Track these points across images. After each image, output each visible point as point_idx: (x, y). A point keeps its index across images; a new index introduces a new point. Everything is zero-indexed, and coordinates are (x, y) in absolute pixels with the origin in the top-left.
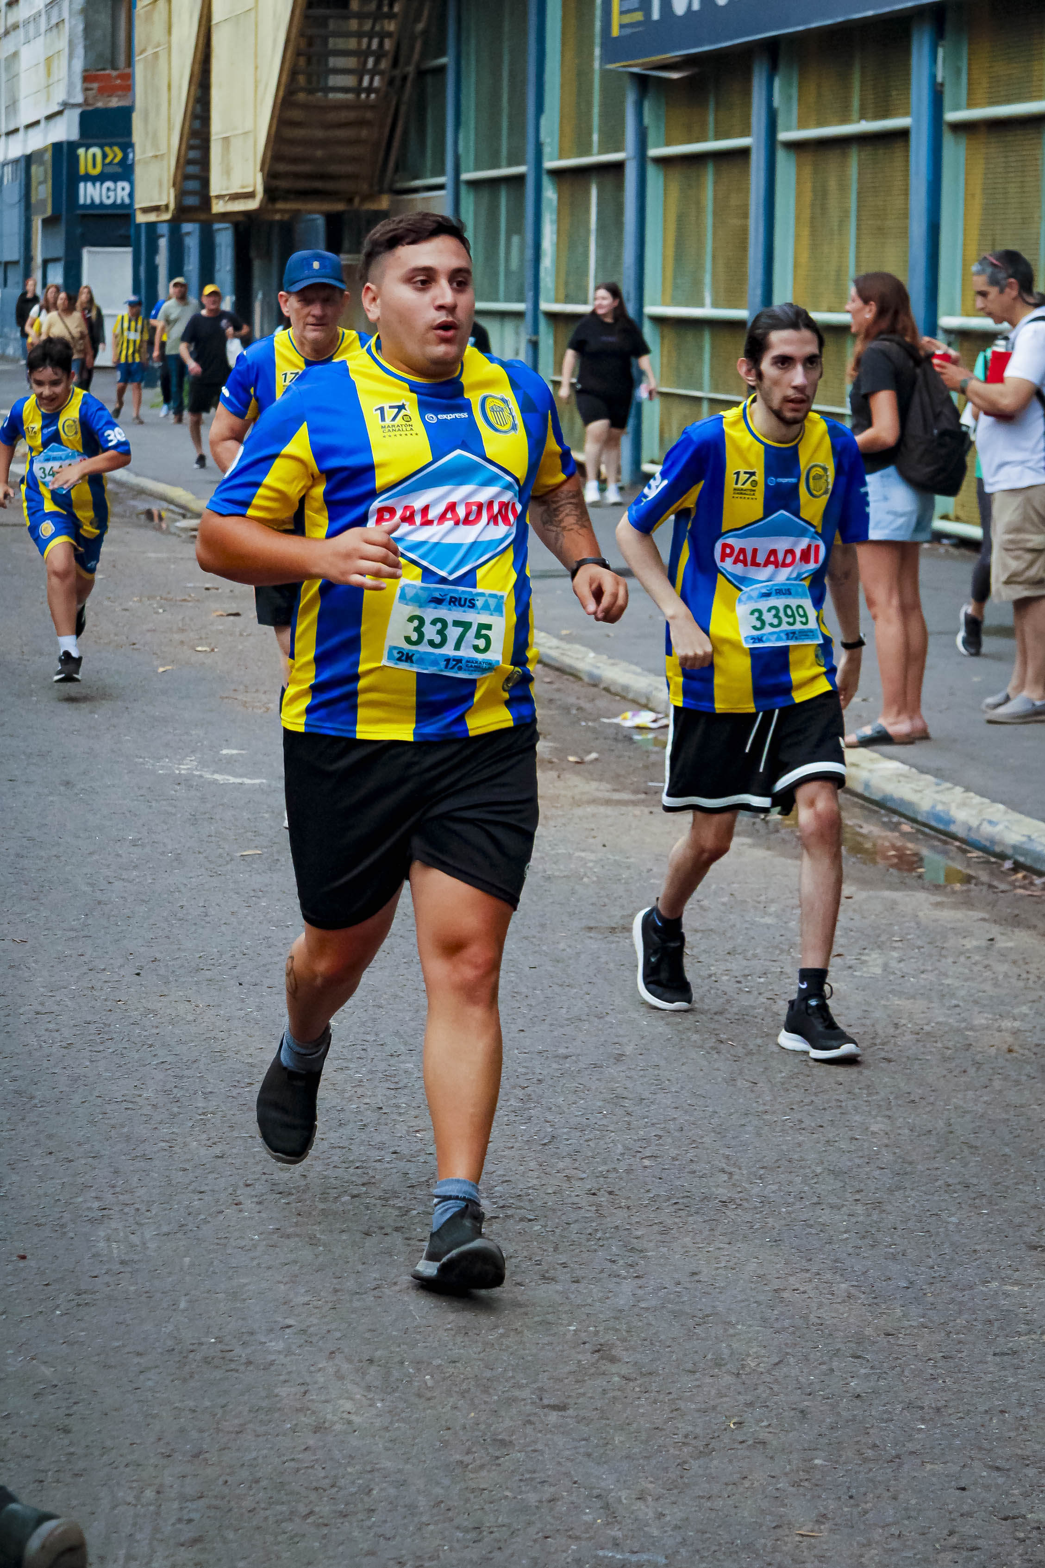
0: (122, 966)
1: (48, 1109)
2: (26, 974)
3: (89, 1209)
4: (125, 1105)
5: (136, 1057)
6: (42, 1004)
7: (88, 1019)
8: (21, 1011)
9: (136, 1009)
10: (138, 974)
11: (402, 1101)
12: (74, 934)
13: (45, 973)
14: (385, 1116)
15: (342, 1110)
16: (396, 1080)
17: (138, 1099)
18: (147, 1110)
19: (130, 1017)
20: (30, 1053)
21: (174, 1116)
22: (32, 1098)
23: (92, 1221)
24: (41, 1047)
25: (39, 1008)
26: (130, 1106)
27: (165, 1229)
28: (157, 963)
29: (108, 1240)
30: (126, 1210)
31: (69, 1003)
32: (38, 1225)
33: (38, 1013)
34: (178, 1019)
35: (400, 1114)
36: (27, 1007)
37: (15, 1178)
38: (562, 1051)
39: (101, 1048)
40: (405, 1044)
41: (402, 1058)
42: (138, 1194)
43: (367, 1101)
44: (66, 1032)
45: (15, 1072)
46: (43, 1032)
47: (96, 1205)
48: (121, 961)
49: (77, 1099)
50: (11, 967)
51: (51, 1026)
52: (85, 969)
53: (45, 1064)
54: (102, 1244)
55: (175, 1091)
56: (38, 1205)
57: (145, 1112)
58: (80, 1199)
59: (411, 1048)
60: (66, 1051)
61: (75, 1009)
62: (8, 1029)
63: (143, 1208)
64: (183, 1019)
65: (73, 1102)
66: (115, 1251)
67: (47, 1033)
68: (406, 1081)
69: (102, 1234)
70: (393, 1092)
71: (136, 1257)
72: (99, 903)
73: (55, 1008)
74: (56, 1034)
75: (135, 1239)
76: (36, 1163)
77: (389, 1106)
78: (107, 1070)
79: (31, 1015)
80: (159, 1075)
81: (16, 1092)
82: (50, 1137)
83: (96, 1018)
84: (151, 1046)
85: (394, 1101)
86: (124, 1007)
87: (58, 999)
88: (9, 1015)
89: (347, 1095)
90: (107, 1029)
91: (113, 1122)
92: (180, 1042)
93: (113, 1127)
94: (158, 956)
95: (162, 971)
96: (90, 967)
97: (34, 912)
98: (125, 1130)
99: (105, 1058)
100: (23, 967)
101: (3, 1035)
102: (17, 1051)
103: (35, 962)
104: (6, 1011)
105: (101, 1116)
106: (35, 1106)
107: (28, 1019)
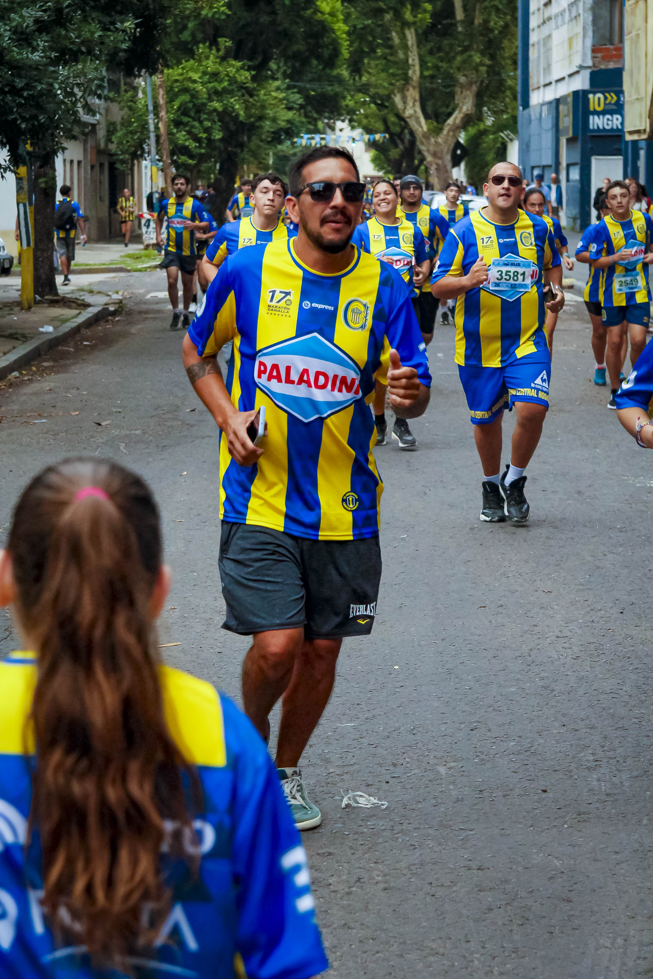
1: (563, 698)
2: (551, 612)
3: (588, 761)
6: (561, 631)
7: (590, 641)
9: (620, 635)
10: (622, 613)
12: (582, 587)
17: (620, 691)
18: (626, 698)
19: (616, 639)
21: (643, 702)
22: (553, 690)
23: (588, 768)
25: (559, 634)
27: (635, 773)
29: (599, 780)
30: (611, 761)
31: (578, 631)
32: (555, 771)
33: (558, 637)
34: (647, 641)
36: (551, 634)
39: (598, 659)
42: (618, 752)
44: (576, 649)
45: (543, 674)
46: (561, 649)
47: (592, 758)
48: (611, 605)
49: (581, 691)
50: (542, 608)
51: (565, 645)
52: (588, 609)
53: (562, 669)
54: (595, 783)
55: (643, 686)
57: (623, 699)
58: (582, 755)
62: (539, 647)
63: (622, 761)
64: (649, 641)
65: (579, 693)
66: (603, 788)
69: (595, 776)
72: (598, 568)
73: (569, 634)
74: (569, 651)
76: (554, 732)
78: (601, 674)
79: (554, 638)
80: (634, 677)
81: (543, 687)
82: (564, 715)
84: (629, 658)
86: (612, 633)
87: (571, 628)
91: (603, 706)
92: (647, 655)
93: (604, 709)
94: (634, 601)
95: (637, 611)
96: (592, 608)
97: (556, 574)
98: (612, 711)
99: (600, 665)
100: (549, 608)
101: (536, 651)
102: (545, 661)
103: (557, 605)
104: (538, 636)
105: (596, 702)
106: (555, 696)
107: (552, 640)
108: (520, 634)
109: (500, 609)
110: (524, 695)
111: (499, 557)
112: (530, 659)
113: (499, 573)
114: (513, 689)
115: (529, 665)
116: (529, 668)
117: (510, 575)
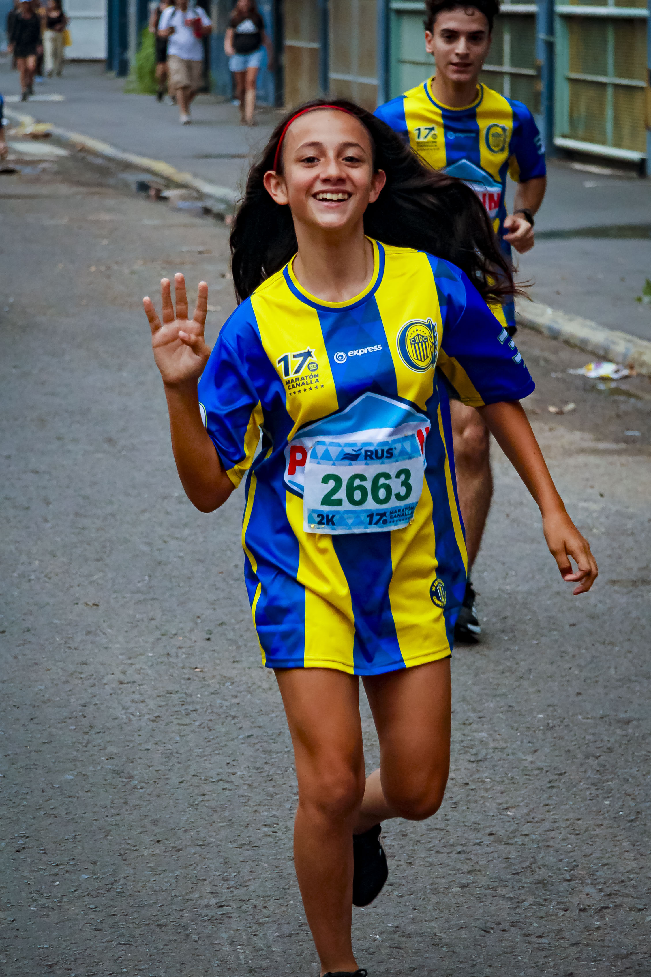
0: (191, 631)
4: (222, 785)
5: (223, 730)
8: (105, 681)
11: (485, 776)
13: (121, 639)
14: (473, 793)
16: (474, 751)
24: (130, 720)
26: (227, 786)
28: (224, 627)
35: (487, 790)
37: (129, 871)
38: (623, 715)
40: (474, 711)
41: (475, 726)
56: (156, 903)
59: (481, 714)
60: (154, 725)
61: (155, 679)
67: (133, 705)
68: (484, 752)
70: (474, 765)
71: (264, 964)
75: (259, 942)
77: (473, 781)
83: (177, 687)
85: (478, 776)
88: (94, 685)
90: (189, 699)
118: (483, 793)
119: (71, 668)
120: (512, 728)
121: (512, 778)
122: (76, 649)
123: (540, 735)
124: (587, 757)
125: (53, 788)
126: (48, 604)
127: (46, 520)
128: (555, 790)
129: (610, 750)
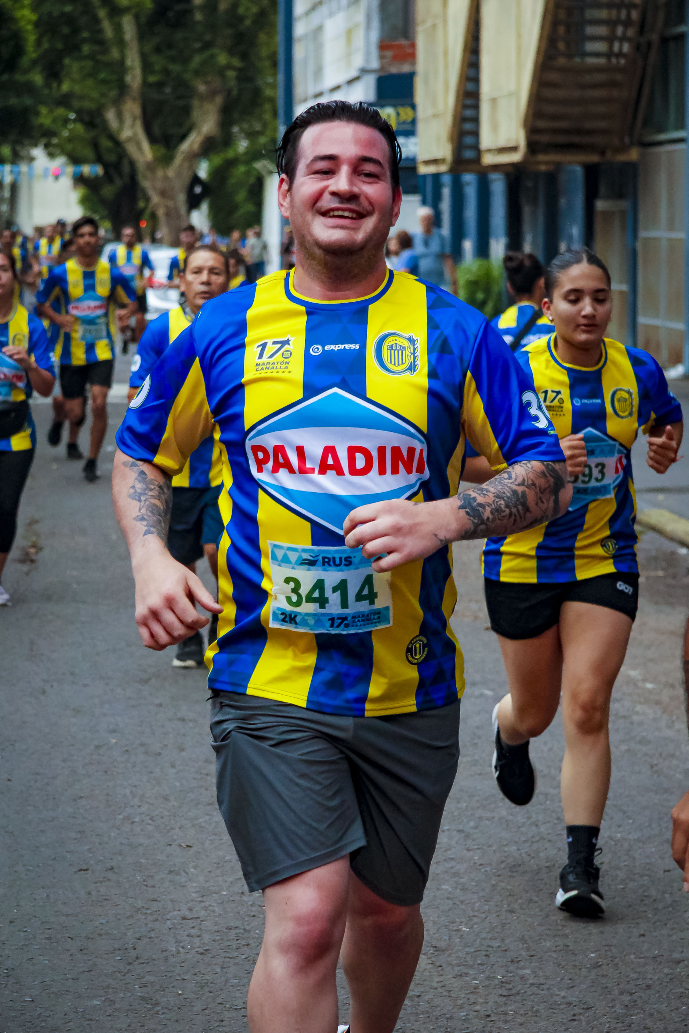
1: (169, 1016)
2: (183, 880)
6: (191, 910)
7: (231, 924)
8: (168, 917)
11: (511, 1008)
13: (201, 878)
14: (491, 1024)
15: (451, 1018)
16: (510, 986)
20: (166, 959)
22: (157, 1004)
24: (178, 953)
25: (188, 914)
33: (184, 918)
35: (506, 1022)
36: (175, 913)
38: (676, 956)
39: (235, 954)
40: (528, 949)
41: (522, 963)
43: (478, 1008)
44: (206, 938)
45: (148, 978)
46: (185, 938)
49: (198, 1006)
50: (171, 872)
51: (193, 932)
53: (178, 970)
59: (533, 953)
60: (201, 957)
61: (220, 915)
62: (153, 934)
65: (195, 1009)
67: (188, 939)
68: (520, 987)
70: (504, 999)
73: (202, 914)
74: (197, 941)
77: (497, 1013)
78: (235, 977)
79: (178, 920)
81: (143, 998)
83: (238, 923)
85: (502, 1009)
87: (207, 904)
88: (157, 920)
89: (460, 1002)
90: (246, 935)
97: (207, 818)
99: (237, 964)
100: (182, 872)
101: (145, 941)
102: (154, 957)
103: (195, 867)
104: (155, 916)
105: (217, 1024)
106: (157, 1013)
107: (174, 924)
108: (128, 914)
109: (110, 875)
110: (110, 1012)
111: (128, 791)
112: (133, 953)
113: (121, 817)
114: (97, 1002)
115: (130, 964)
116: (128, 967)
117: (137, 820)
118: (500, 1024)
119: (140, 903)
120: (559, 965)
121: (537, 1011)
122: (153, 887)
123: (584, 972)
124: (621, 993)
125: (77, 1012)
126: (141, 845)
127: (173, 766)
128: (575, 1023)
129: (648, 987)
